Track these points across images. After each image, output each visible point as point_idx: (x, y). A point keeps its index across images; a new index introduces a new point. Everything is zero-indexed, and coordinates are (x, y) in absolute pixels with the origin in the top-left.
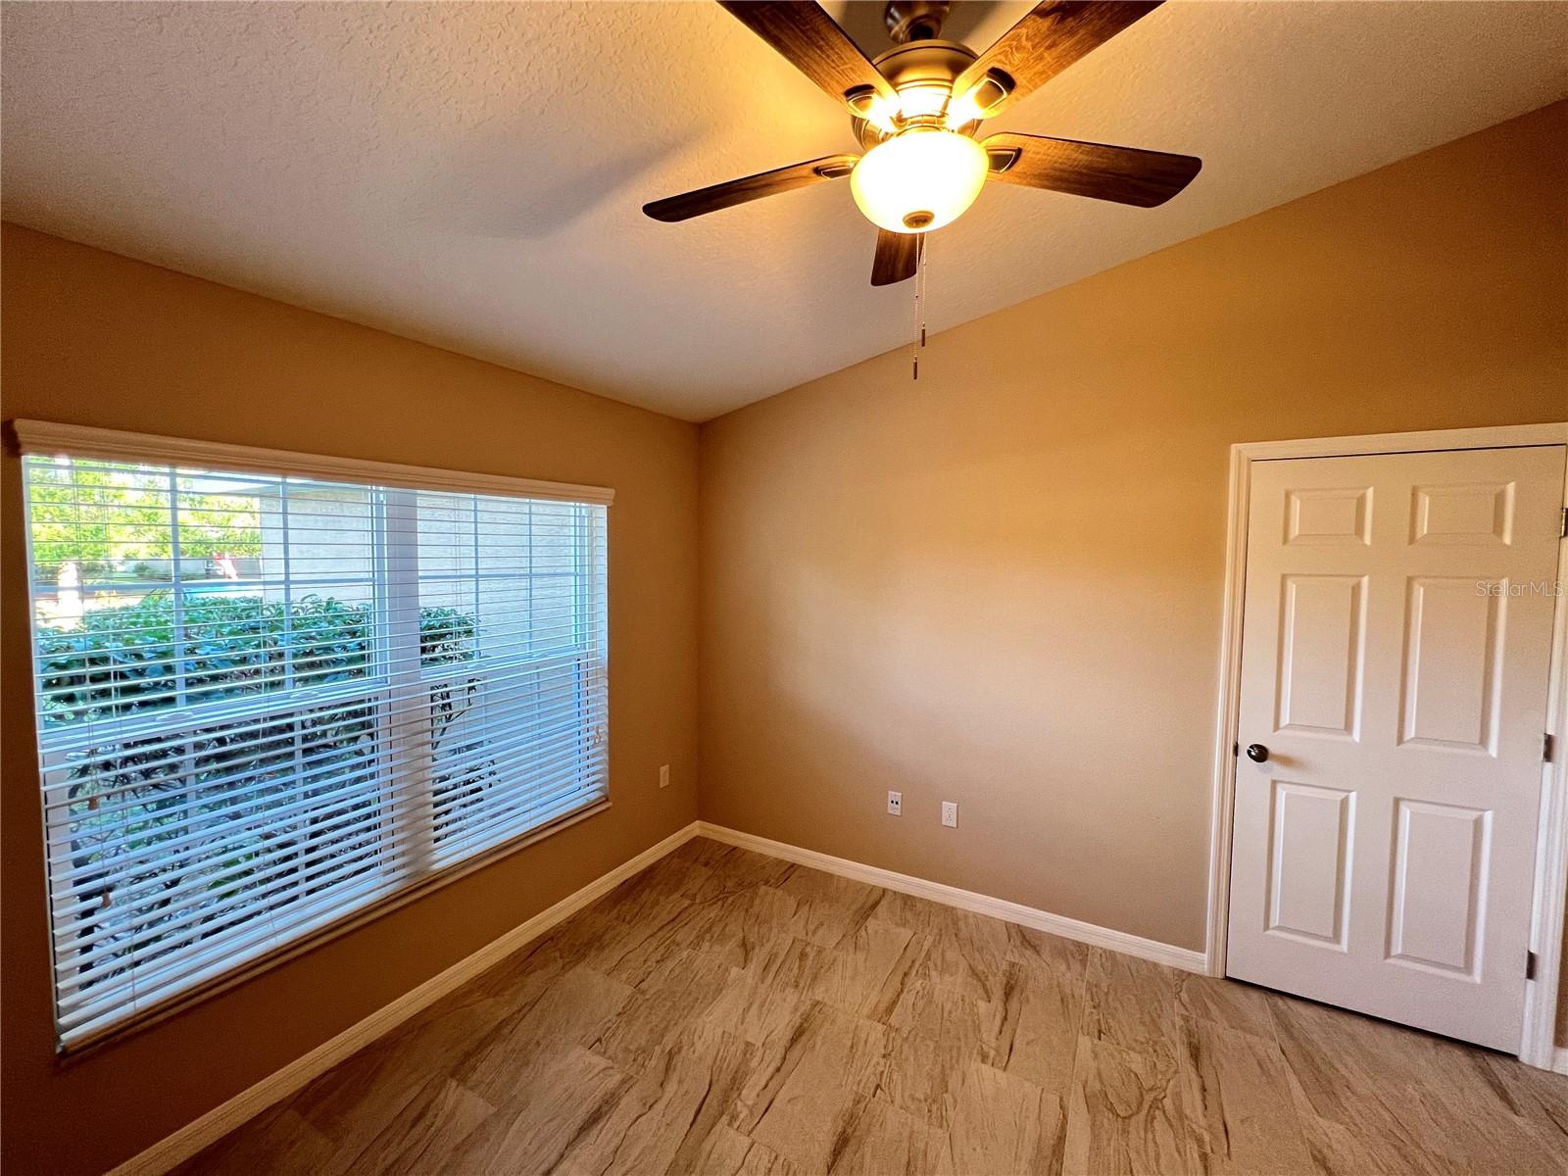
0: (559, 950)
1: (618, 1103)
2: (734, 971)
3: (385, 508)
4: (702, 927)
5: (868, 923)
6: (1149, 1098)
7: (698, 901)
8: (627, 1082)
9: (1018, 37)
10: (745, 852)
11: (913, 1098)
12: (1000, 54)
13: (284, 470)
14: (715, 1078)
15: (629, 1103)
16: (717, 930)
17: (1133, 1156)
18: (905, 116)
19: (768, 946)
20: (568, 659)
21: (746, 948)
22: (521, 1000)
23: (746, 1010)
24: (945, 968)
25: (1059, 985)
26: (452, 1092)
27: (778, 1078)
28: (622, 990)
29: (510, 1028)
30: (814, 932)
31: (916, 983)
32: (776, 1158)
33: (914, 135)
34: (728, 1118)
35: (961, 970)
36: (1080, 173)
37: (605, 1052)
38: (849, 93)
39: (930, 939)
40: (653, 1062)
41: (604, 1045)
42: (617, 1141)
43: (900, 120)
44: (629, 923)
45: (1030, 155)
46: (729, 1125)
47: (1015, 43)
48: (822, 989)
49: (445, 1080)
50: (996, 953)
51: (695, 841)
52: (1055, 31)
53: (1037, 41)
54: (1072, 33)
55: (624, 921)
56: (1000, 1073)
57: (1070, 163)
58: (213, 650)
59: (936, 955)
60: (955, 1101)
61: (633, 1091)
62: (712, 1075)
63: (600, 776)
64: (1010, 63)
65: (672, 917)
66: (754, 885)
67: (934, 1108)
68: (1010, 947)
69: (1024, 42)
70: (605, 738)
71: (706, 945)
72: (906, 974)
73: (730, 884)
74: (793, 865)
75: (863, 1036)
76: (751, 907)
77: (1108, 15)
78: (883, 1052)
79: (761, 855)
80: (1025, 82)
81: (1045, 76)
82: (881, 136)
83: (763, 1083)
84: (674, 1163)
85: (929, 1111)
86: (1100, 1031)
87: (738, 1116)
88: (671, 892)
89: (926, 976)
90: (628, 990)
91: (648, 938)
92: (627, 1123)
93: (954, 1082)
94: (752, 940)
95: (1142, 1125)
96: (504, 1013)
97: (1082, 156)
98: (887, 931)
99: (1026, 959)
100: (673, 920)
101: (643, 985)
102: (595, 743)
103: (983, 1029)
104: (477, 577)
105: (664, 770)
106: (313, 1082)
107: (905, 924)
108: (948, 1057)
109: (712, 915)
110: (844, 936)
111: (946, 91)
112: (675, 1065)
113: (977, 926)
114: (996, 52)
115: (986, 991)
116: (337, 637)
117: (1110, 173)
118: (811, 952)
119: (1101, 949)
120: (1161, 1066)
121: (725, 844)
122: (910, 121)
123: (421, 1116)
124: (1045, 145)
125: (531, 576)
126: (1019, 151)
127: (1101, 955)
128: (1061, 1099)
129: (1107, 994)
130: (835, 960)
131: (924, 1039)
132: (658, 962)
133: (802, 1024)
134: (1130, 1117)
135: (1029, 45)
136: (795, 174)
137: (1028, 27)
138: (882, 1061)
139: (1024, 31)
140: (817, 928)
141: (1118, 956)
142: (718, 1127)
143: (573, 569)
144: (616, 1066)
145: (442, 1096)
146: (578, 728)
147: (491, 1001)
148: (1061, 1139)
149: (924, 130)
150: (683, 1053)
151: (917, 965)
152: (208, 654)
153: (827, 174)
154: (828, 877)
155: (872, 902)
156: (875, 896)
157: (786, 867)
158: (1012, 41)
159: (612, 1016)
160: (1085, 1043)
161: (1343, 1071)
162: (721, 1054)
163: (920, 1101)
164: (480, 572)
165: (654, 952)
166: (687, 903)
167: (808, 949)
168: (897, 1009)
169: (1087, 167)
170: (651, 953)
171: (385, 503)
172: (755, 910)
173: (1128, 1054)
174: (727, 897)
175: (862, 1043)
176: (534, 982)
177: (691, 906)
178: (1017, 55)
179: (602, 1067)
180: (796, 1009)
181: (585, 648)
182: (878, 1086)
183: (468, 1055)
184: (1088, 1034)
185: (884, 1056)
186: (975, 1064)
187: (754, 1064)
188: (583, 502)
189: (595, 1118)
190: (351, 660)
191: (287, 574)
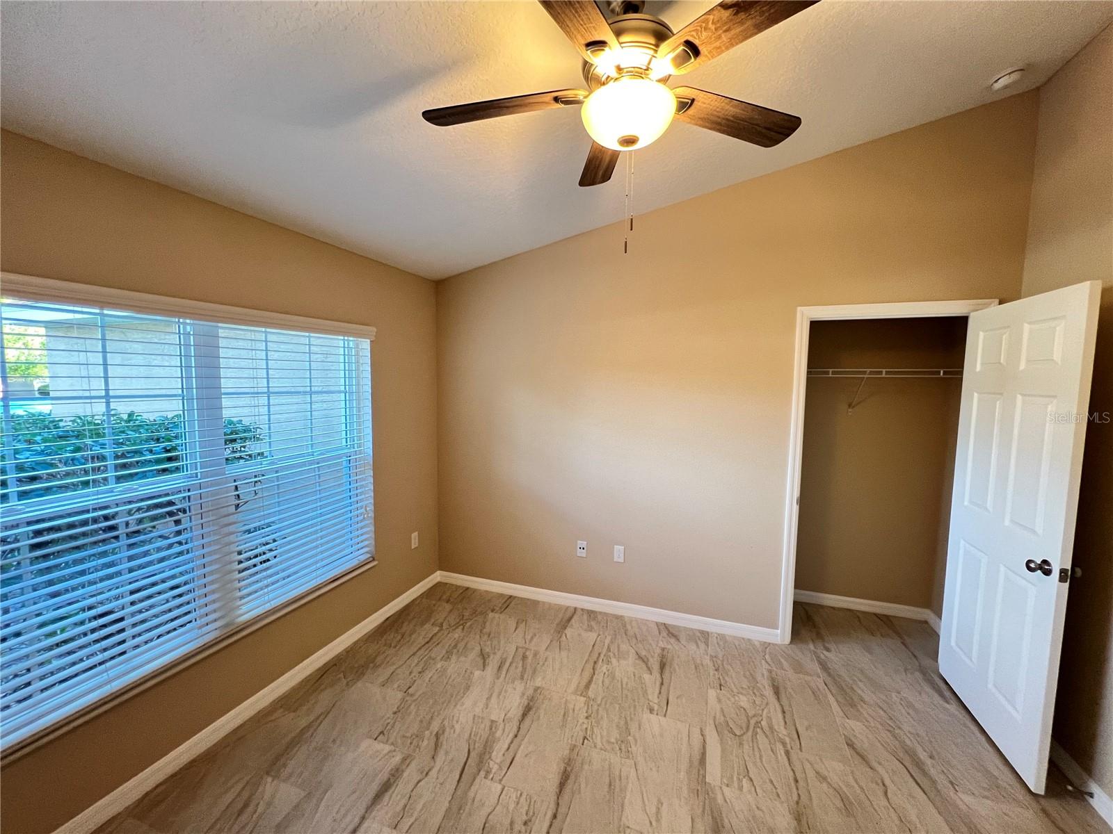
0: (343, 672)
1: (402, 774)
2: (477, 673)
3: (192, 337)
4: (450, 645)
5: (566, 631)
6: (753, 722)
7: (444, 628)
8: (406, 759)
9: (706, 21)
10: (475, 591)
11: (609, 742)
12: (693, 31)
13: (102, 303)
14: (472, 747)
15: (411, 773)
16: (461, 645)
17: (747, 758)
18: (622, 66)
19: (499, 654)
20: (339, 457)
21: (484, 657)
22: (318, 710)
23: (489, 699)
24: (621, 656)
25: (693, 658)
26: (269, 785)
27: (517, 741)
28: (394, 696)
29: (310, 733)
30: (530, 641)
31: (603, 668)
32: (521, 795)
33: (626, 80)
34: (484, 773)
35: (631, 656)
36: (727, 120)
37: (387, 741)
38: (589, 45)
39: (609, 638)
40: (426, 742)
41: (386, 736)
42: (404, 801)
43: (619, 69)
44: (395, 647)
45: (699, 104)
46: (485, 778)
47: (704, 25)
48: (540, 679)
49: (262, 778)
50: (652, 642)
51: (439, 584)
52: (731, 20)
53: (718, 25)
54: (741, 23)
55: (391, 646)
56: (661, 718)
57: (723, 112)
58: (31, 455)
59: (614, 648)
60: (636, 741)
61: (413, 765)
62: (469, 745)
63: (366, 543)
64: (699, 38)
65: (427, 640)
66: (484, 614)
67: (623, 747)
68: (661, 638)
69: (710, 25)
70: (371, 514)
71: (454, 658)
72: (595, 663)
73: (466, 614)
74: (511, 597)
75: (571, 706)
76: (484, 628)
77: (767, 14)
78: (586, 715)
79: (486, 591)
80: (706, 53)
81: (719, 50)
82: (603, 79)
83: (506, 746)
84: (448, 810)
85: (620, 749)
86: (720, 685)
87: (491, 771)
88: (423, 624)
89: (609, 662)
90: (400, 695)
91: (410, 657)
92: (410, 786)
93: (633, 727)
94: (487, 650)
95: (750, 739)
96: (303, 723)
97: (731, 108)
98: (579, 635)
99: (672, 646)
100: (428, 643)
101: (411, 691)
102: (364, 518)
103: (649, 692)
104: (269, 394)
105: (415, 535)
106: (147, 794)
107: (590, 629)
108: (629, 713)
109: (456, 636)
110: (551, 641)
111: (652, 52)
112: (442, 743)
113: (639, 628)
114: (691, 29)
115: (649, 668)
116: (143, 442)
117: (746, 121)
118: (530, 655)
119: (716, 633)
120: (758, 701)
121: (460, 587)
122: (625, 70)
123: (246, 806)
124: (709, 98)
125: (311, 393)
126: (693, 100)
127: (717, 638)
128: (701, 730)
129: (723, 661)
130: (546, 658)
131: (611, 703)
132: (420, 673)
133: (529, 704)
134: (742, 735)
135: (713, 27)
136: (541, 100)
137: (714, 15)
138: (586, 721)
139: (711, 17)
140: (532, 638)
141: (727, 638)
142: (478, 781)
143: (342, 388)
144: (397, 749)
145: (261, 789)
146: (349, 508)
147: (292, 715)
148: (703, 754)
149: (634, 78)
150: (446, 734)
151: (602, 656)
152: (27, 458)
153: (562, 102)
154: (535, 603)
155: (566, 618)
156: (569, 614)
157: (506, 599)
158: (702, 23)
159: (390, 714)
160: (712, 694)
161: (860, 692)
162: (474, 729)
163: (613, 743)
164: (271, 390)
165: (416, 665)
166: (436, 629)
167: (527, 653)
168: (593, 686)
169: (733, 116)
170: (414, 667)
171: (192, 333)
172: (486, 630)
173: (738, 697)
174: (466, 623)
175: (571, 711)
176: (325, 698)
177: (439, 631)
178: (704, 34)
179: (385, 752)
180: (523, 694)
181: (354, 448)
182: (585, 738)
183: (278, 758)
184: (714, 688)
185: (587, 718)
186: (646, 716)
187: (498, 734)
188: (350, 336)
189: (386, 787)
190: (158, 461)
191: (107, 390)
